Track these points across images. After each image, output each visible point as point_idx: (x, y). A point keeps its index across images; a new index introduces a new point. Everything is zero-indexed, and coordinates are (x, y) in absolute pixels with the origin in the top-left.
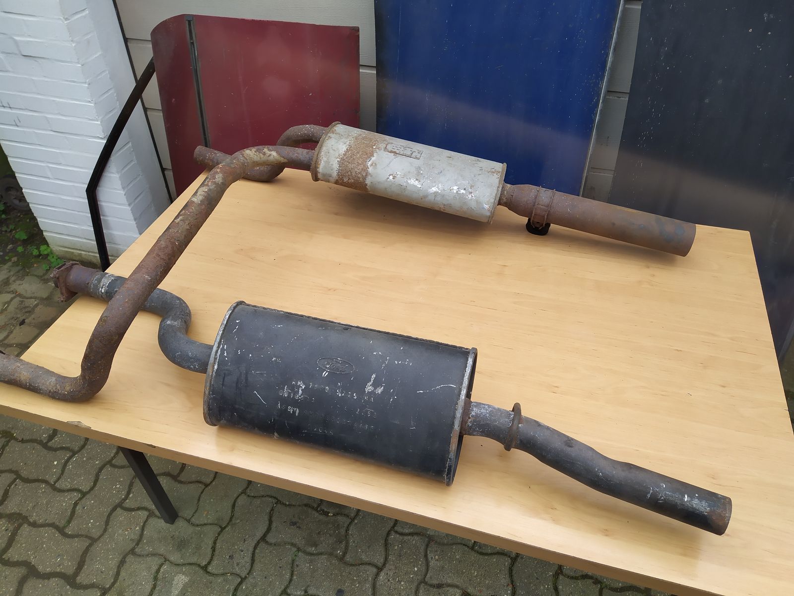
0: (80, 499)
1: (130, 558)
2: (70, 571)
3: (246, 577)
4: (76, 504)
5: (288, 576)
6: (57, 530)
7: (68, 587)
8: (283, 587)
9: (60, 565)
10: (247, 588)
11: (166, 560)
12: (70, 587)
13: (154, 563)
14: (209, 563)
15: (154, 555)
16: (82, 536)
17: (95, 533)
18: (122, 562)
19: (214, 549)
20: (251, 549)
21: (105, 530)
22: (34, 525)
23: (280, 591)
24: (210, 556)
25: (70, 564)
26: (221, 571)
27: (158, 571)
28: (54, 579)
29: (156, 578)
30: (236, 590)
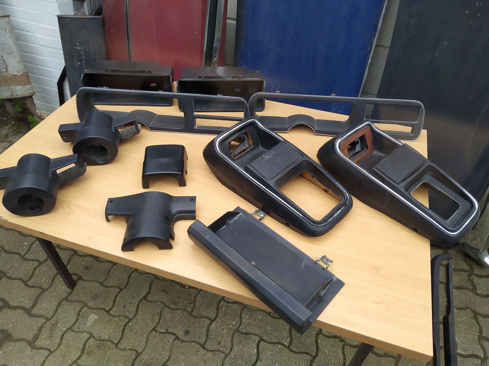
0: (38, 266)
1: (64, 302)
2: (29, 306)
3: (132, 319)
4: (35, 268)
5: (157, 320)
6: (23, 282)
7: (26, 315)
8: (153, 326)
9: (22, 303)
10: (132, 325)
11: (85, 305)
12: (28, 315)
13: (78, 306)
14: (111, 309)
15: (79, 301)
16: (37, 287)
17: (45, 286)
18: (60, 304)
19: (115, 301)
20: (137, 303)
21: (51, 285)
22: (10, 278)
23: (151, 328)
24: (112, 305)
25: (28, 302)
26: (118, 314)
27: (80, 311)
28: (18, 310)
29: (78, 315)
30: (125, 325)
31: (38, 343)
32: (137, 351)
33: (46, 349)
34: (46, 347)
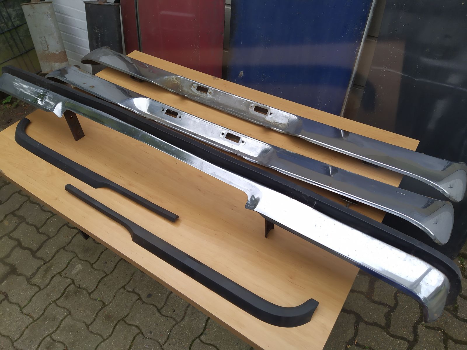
0: (51, 217)
1: (62, 250)
2: (35, 249)
3: (108, 275)
4: (48, 219)
5: (128, 280)
6: (36, 229)
8: (124, 285)
9: (31, 245)
10: (107, 280)
11: (77, 256)
12: (32, 256)
13: (71, 255)
14: (94, 263)
15: (72, 252)
16: (46, 234)
17: (51, 235)
18: (58, 251)
19: (99, 256)
20: (117, 262)
21: (56, 234)
22: (27, 223)
23: (121, 286)
24: (96, 259)
25: (36, 245)
26: (98, 268)
27: (71, 260)
28: (27, 250)
29: (69, 263)
30: (101, 279)
31: (34, 280)
32: (104, 303)
33: (38, 286)
34: (38, 284)
